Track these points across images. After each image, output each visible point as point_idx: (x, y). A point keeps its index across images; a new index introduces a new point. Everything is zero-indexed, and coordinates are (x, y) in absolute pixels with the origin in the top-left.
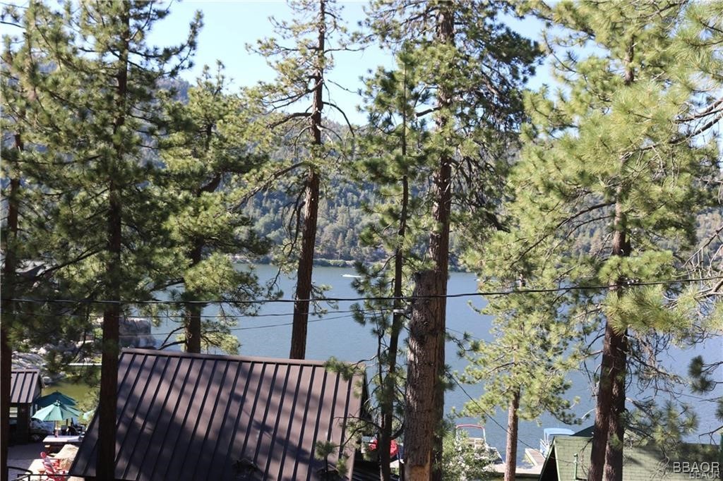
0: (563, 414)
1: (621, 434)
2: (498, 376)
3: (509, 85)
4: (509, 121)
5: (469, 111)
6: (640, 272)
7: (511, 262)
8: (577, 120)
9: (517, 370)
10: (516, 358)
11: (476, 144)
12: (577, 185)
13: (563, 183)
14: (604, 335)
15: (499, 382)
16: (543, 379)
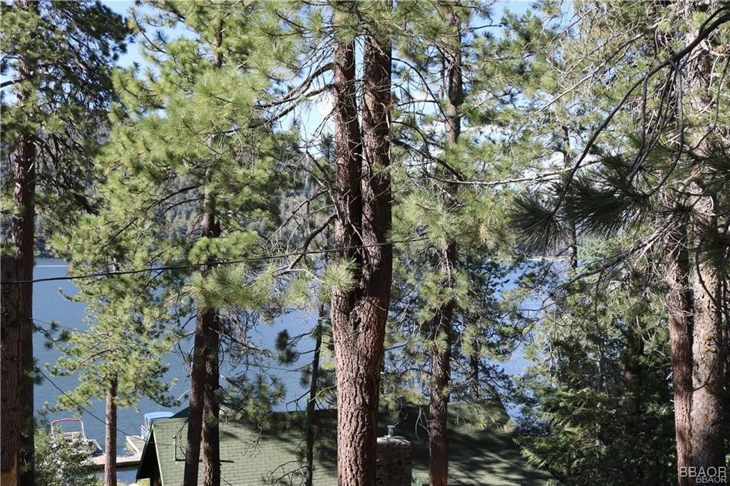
0: (162, 397)
1: (216, 411)
2: (93, 365)
3: (100, 61)
4: (99, 99)
5: (55, 86)
6: (228, 253)
7: (101, 246)
8: (166, 101)
9: (113, 357)
10: (111, 345)
11: (61, 121)
12: (167, 167)
13: (152, 164)
14: (196, 316)
15: (95, 371)
16: (137, 364)
